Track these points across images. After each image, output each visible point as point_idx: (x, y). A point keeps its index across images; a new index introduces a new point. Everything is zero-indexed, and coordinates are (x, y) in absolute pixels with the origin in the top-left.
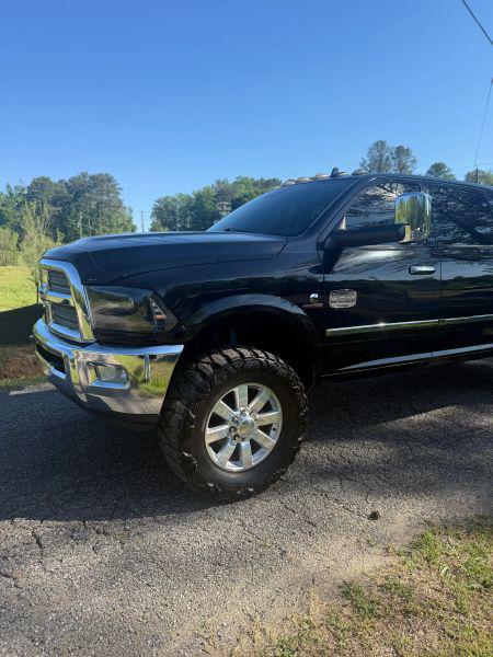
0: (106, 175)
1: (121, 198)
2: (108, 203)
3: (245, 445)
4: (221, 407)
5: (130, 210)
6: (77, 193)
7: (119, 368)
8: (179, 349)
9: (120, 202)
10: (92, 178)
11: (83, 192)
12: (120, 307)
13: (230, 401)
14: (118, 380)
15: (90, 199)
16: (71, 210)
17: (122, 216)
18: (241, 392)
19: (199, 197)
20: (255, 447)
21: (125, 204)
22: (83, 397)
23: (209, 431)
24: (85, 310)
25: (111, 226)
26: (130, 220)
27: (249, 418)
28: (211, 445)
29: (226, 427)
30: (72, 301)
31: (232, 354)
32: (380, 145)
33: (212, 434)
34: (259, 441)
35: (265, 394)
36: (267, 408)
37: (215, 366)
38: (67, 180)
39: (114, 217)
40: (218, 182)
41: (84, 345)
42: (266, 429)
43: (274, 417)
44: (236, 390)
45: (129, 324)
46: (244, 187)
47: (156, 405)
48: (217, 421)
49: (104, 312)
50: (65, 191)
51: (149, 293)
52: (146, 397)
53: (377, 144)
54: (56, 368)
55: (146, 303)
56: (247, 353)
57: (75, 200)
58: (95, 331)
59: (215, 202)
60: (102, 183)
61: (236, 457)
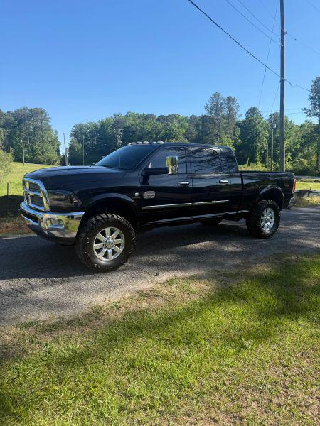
0: (41, 109)
1: (50, 124)
2: (41, 128)
3: (110, 251)
4: (99, 236)
5: (56, 132)
6: (20, 120)
7: (59, 220)
8: (83, 213)
9: (49, 126)
10: (30, 111)
11: (25, 120)
12: (60, 198)
13: (104, 234)
14: (59, 225)
15: (29, 124)
16: (16, 131)
17: (51, 136)
18: (108, 230)
19: (102, 124)
20: (114, 252)
21: (52, 128)
22: (46, 232)
23: (94, 245)
24: (46, 199)
25: (43, 143)
26: (56, 138)
27: (111, 241)
28: (96, 250)
29: (102, 244)
30: (41, 195)
31: (104, 216)
32: (217, 95)
33: (96, 246)
34: (116, 250)
35: (117, 232)
36: (118, 237)
37: (97, 220)
38: (13, 111)
39: (45, 137)
40: (115, 115)
41: (46, 212)
42: (119, 245)
43: (121, 240)
44: (106, 229)
45: (63, 204)
46: (131, 119)
47: (74, 234)
48: (98, 241)
49: (54, 199)
50: (12, 119)
51: (71, 193)
52: (70, 232)
53: (215, 95)
54: (34, 221)
55: (70, 196)
56: (109, 215)
57: (18, 125)
58: (50, 207)
59: (113, 128)
60: (37, 114)
61: (106, 255)
